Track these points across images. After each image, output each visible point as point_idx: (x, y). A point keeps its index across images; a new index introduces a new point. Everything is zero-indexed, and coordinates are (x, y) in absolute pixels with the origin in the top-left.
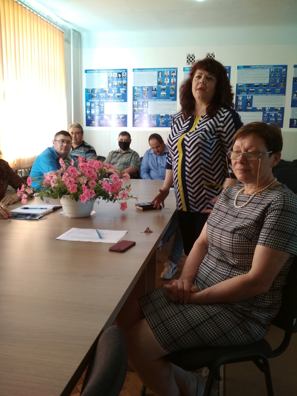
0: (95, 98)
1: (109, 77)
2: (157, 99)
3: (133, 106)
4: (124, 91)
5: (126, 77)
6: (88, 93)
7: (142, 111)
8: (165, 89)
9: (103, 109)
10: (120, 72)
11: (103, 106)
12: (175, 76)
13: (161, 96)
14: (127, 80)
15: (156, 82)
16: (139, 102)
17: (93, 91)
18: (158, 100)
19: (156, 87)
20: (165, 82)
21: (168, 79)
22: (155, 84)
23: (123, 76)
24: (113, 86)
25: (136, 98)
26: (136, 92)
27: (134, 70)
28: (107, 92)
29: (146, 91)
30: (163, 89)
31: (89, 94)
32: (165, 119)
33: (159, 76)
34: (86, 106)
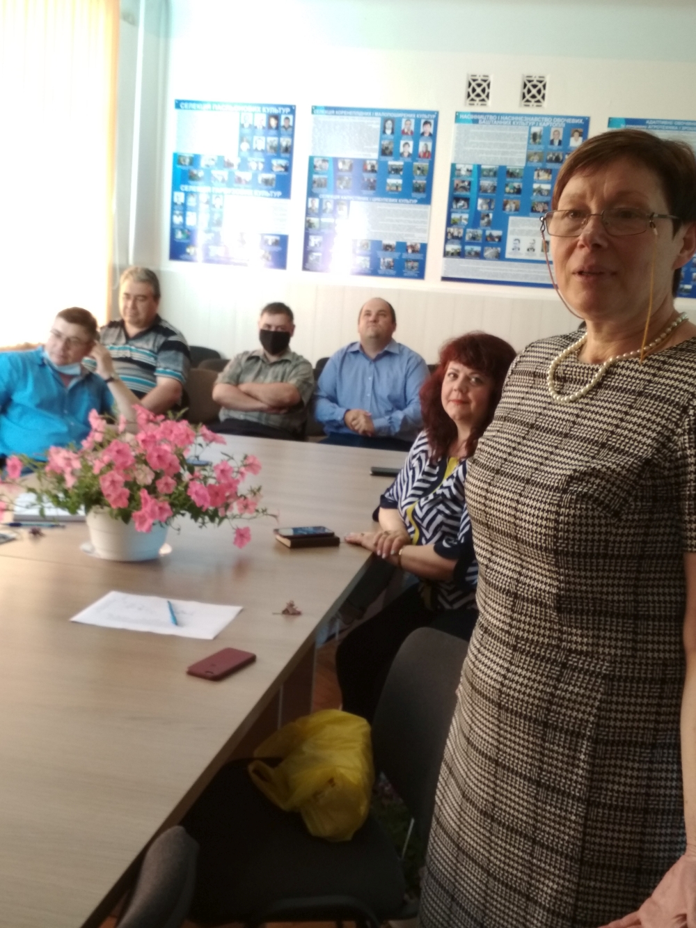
0: (200, 183)
1: (242, 126)
2: (376, 195)
3: (308, 212)
4: (282, 167)
5: (290, 130)
6: (179, 167)
7: (330, 226)
8: (401, 170)
9: (221, 213)
10: (275, 111)
11: (221, 207)
12: (430, 135)
13: (388, 188)
14: (292, 136)
15: (377, 147)
16: (324, 201)
17: (194, 160)
18: (378, 199)
19: (374, 162)
20: (402, 150)
21: (411, 143)
22: (373, 155)
23: (283, 123)
24: (252, 151)
25: (315, 190)
26: (317, 173)
27: (314, 109)
28: (235, 167)
29: (346, 171)
30: (393, 170)
31: (184, 168)
32: (396, 255)
33: (384, 132)
34: (174, 204)
